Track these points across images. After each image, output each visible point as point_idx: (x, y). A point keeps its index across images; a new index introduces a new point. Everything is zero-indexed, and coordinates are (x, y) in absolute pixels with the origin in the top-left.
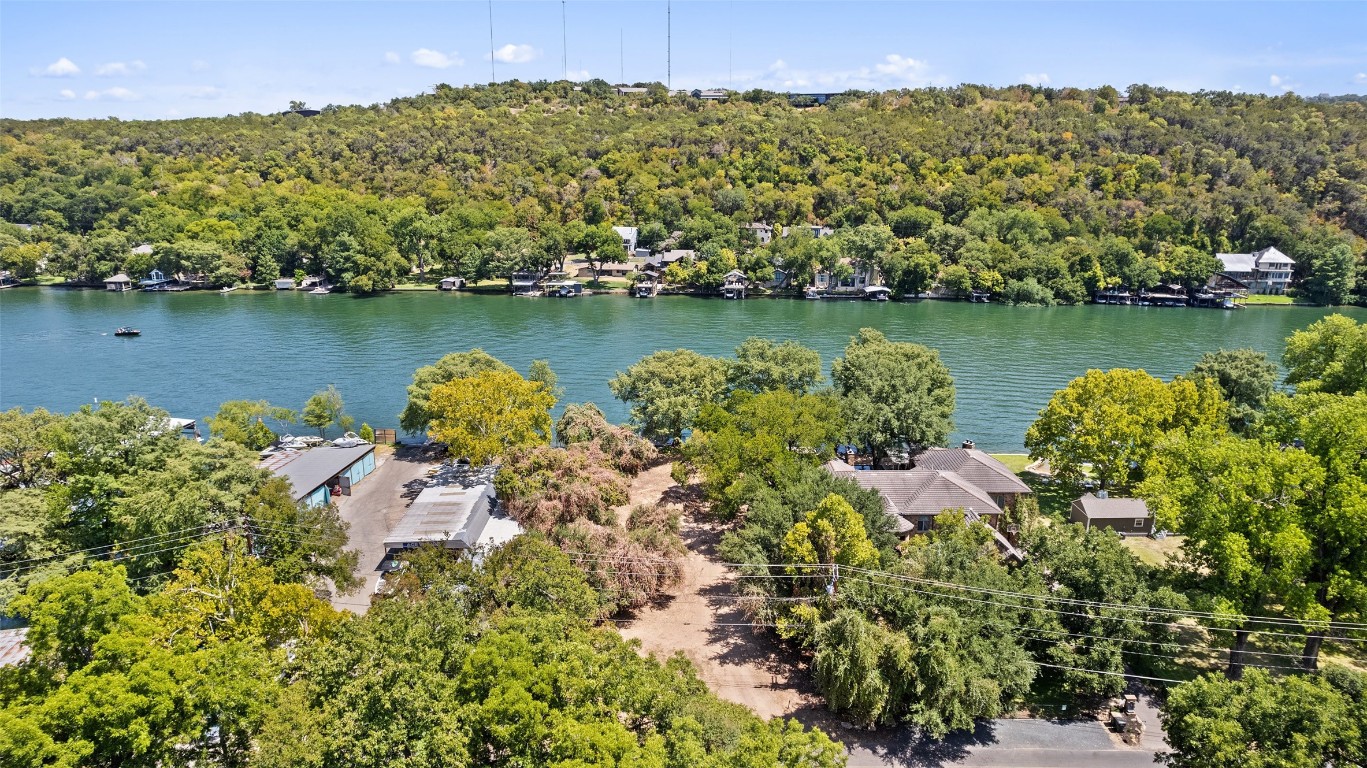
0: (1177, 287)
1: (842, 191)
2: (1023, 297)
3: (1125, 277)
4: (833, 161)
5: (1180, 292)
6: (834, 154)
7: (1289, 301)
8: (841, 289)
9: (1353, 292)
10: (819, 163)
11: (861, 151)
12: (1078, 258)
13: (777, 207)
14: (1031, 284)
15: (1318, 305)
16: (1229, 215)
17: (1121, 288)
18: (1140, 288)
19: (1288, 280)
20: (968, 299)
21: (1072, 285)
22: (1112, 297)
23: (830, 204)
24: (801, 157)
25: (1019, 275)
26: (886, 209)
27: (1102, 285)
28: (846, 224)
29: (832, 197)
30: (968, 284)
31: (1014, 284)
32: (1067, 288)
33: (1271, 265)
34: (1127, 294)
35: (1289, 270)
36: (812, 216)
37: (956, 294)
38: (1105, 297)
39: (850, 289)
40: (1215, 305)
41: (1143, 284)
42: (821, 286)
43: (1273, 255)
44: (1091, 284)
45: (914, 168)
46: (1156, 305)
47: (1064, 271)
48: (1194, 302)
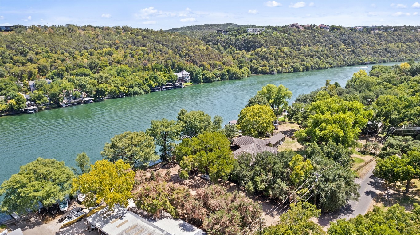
0: (171, 84)
1: (48, 65)
2: (135, 93)
3: (158, 82)
4: (37, 54)
5: (172, 85)
6: (37, 51)
7: (191, 84)
8: (73, 101)
9: (203, 79)
10: (31, 54)
11: (47, 49)
12: (144, 79)
13: (22, 73)
14: (136, 89)
15: (197, 84)
16: (169, 62)
17: (158, 86)
18: (162, 85)
19: (189, 78)
20: (118, 97)
21: (146, 87)
22: (157, 89)
23: (45, 70)
24: (20, 52)
25: (132, 87)
26: (69, 70)
27: (154, 86)
28: (55, 77)
29: (45, 67)
30: (117, 92)
31: (131, 90)
32: (145, 88)
33: (185, 75)
34: (159, 88)
35: (189, 76)
36: (38, 76)
37: (114, 96)
38: (155, 90)
39: (76, 100)
40: (180, 87)
41: (162, 84)
42: (65, 101)
43: (185, 72)
44: (150, 86)
45: (72, 55)
46: (167, 90)
47: (142, 84)
48: (176, 87)
